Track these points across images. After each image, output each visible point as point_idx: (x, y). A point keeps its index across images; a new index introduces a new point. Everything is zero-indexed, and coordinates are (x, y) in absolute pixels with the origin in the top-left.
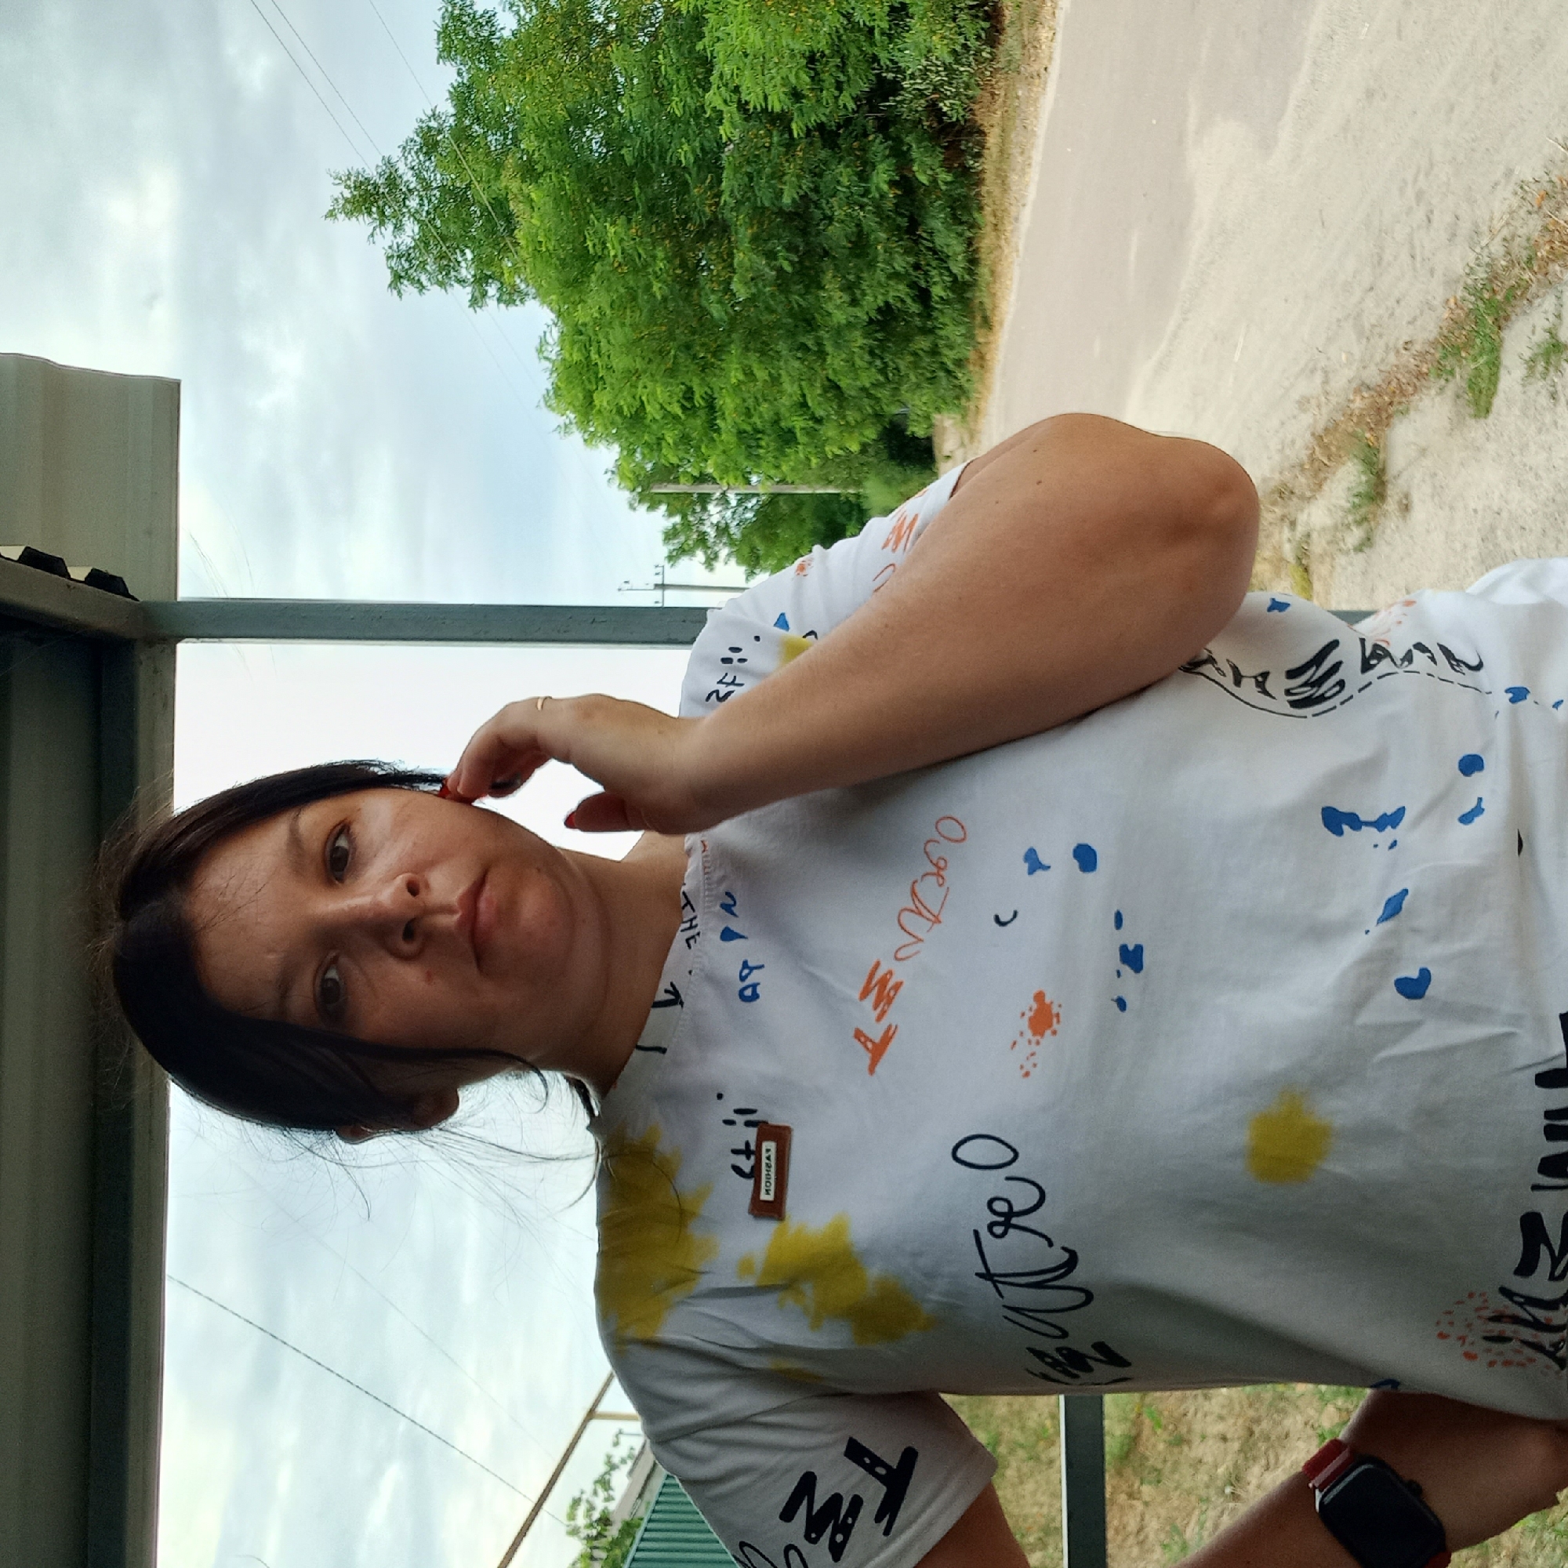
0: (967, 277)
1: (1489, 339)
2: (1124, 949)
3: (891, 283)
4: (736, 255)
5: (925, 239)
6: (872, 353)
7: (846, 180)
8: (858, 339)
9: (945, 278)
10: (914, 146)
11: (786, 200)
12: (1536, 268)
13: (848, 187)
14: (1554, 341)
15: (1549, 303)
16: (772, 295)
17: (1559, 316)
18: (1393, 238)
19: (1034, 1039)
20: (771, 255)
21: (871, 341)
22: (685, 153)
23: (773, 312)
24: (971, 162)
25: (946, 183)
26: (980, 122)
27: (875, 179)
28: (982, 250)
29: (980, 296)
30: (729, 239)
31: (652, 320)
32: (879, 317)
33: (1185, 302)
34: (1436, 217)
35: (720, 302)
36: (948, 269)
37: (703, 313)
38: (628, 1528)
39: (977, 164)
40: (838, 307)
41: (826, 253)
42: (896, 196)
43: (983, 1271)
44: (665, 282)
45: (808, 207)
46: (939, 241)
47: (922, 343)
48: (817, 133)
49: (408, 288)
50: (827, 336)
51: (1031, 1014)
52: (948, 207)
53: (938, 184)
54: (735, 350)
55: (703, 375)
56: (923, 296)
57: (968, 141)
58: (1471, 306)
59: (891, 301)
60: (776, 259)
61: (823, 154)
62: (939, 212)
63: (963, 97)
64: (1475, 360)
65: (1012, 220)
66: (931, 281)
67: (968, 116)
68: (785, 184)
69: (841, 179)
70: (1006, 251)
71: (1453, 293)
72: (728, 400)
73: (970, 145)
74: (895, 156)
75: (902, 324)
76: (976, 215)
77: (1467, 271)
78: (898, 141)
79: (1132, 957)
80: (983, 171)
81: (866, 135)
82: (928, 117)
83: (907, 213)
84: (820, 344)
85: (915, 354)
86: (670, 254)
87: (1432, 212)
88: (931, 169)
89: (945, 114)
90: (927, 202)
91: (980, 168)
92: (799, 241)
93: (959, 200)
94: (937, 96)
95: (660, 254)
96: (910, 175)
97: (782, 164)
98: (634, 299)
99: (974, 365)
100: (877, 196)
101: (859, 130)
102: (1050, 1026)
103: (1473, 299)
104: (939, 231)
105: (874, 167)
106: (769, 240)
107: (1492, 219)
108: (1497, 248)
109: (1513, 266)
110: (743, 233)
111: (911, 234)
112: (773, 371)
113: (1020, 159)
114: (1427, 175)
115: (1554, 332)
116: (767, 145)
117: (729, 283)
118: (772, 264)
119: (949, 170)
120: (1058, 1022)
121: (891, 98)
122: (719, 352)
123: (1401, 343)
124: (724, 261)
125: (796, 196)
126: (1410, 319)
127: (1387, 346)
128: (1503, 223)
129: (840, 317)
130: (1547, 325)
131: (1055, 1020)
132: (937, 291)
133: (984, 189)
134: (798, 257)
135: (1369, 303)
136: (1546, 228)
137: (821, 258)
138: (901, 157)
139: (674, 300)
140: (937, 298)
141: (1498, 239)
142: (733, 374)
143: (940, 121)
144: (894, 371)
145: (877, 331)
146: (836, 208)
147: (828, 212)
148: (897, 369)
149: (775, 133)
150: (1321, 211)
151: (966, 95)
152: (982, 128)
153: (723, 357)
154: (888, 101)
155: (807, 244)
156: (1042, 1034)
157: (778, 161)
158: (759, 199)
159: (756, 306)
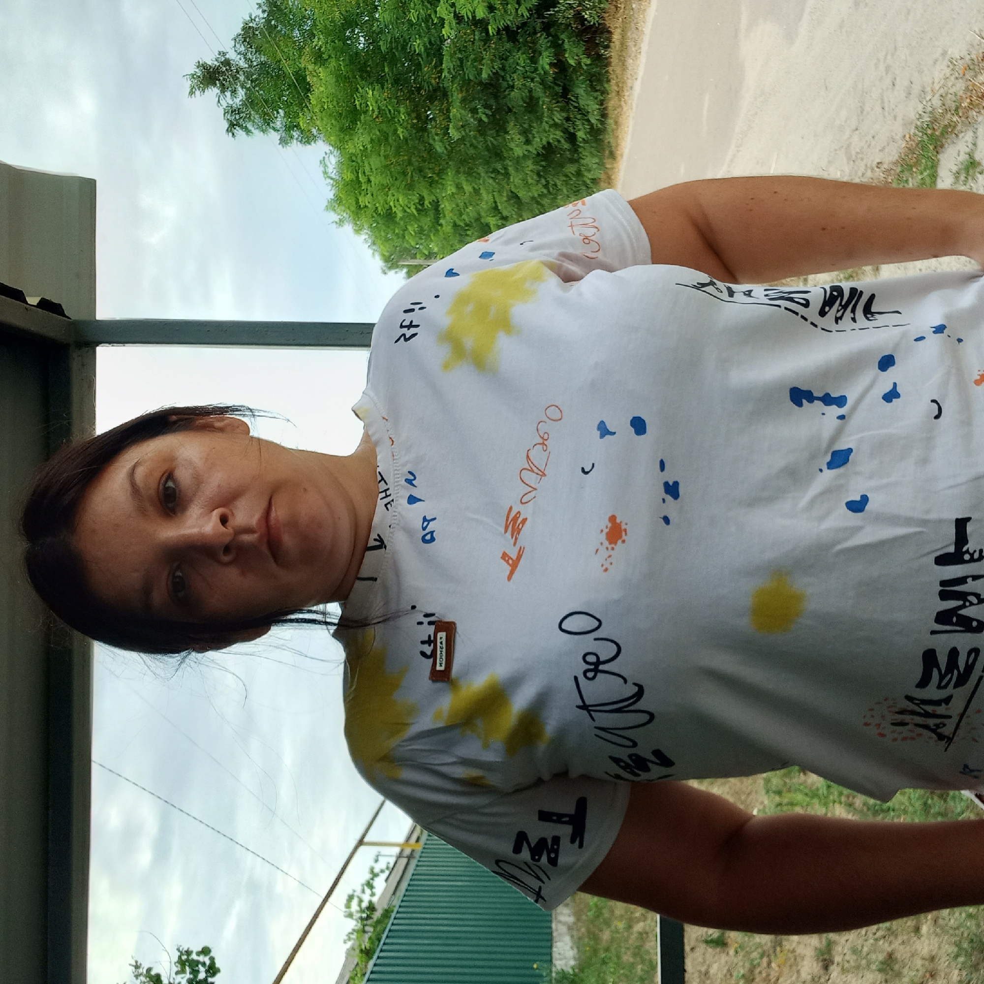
0: (599, 126)
1: (931, 160)
2: (666, 484)
3: (552, 130)
4: (452, 111)
5: (574, 101)
6: (538, 175)
7: (523, 62)
8: (530, 165)
9: (586, 126)
10: (566, 41)
11: (484, 75)
12: (961, 114)
13: (524, 67)
14: (972, 161)
15: (969, 136)
16: (475, 137)
17: (975, 144)
18: (871, 96)
19: (610, 547)
20: (474, 111)
21: (538, 167)
22: (418, 45)
23: (476, 148)
24: (603, 51)
25: (586, 65)
26: (608, 25)
27: (541, 62)
28: (609, 108)
29: (608, 138)
30: (448, 101)
31: (397, 153)
32: (544, 152)
33: (738, 139)
34: (898, 82)
35: (441, 141)
36: (588, 121)
37: (430, 149)
38: (387, 913)
39: (606, 53)
40: (517, 146)
41: (510, 110)
42: (555, 73)
43: (581, 704)
44: (406, 128)
45: (498, 80)
46: (582, 102)
47: (571, 169)
48: (504, 32)
49: (239, 132)
50: (510, 163)
51: (608, 530)
52: (588, 80)
53: (581, 65)
54: (450, 173)
55: (430, 188)
56: (572, 138)
57: (601, 38)
58: (919, 139)
59: (551, 141)
60: (477, 113)
61: (508, 46)
62: (582, 84)
63: (598, 9)
64: (922, 173)
65: (628, 88)
66: (577, 128)
67: (601, 21)
68: (483, 65)
69: (519, 61)
70: (625, 109)
71: (908, 131)
72: (447, 204)
73: (602, 40)
74: (554, 47)
75: (559, 155)
76: (606, 85)
77: (918, 117)
78: (556, 37)
79: (672, 490)
80: (610, 57)
81: (535, 33)
82: (575, 22)
83: (561, 84)
84: (506, 169)
85: (566, 176)
86: (409, 110)
87: (895, 79)
88: (578, 56)
89: (586, 20)
90: (574, 77)
91: (608, 55)
92: (492, 102)
93: (594, 76)
94: (581, 8)
95: (402, 110)
96: (564, 60)
97: (481, 52)
98: (387, 139)
99: (604, 182)
100: (543, 72)
101: (531, 30)
102: (621, 537)
103: (920, 134)
104: (582, 96)
105: (540, 54)
106: (473, 101)
107: (933, 83)
108: (936, 102)
109: (947, 113)
110: (456, 97)
111: (564, 98)
112: (476, 186)
113: (634, 49)
114: (893, 55)
115: (971, 154)
116: (472, 40)
117: (448, 129)
118: (476, 116)
119: (589, 56)
120: (626, 534)
121: (551, 9)
122: (441, 173)
123: (875, 163)
124: (445, 114)
125: (490, 73)
126: (880, 148)
127: (866, 165)
128: (940, 85)
129: (519, 152)
130: (968, 150)
131: (624, 533)
132: (581, 135)
133: (610, 69)
134: (492, 112)
135: (855, 138)
136: (967, 89)
137: (507, 113)
138: (558, 47)
139: (412, 140)
140: (581, 140)
141: (937, 96)
142: (449, 188)
143: (583, 25)
144: (554, 187)
145: (542, 161)
146: (516, 80)
147: (511, 83)
148: (555, 185)
149: (477, 33)
150: (825, 80)
151: (599, 8)
152: (609, 29)
153: (443, 177)
154: (550, 11)
155: (498, 104)
156: (616, 543)
157: (479, 50)
158: (466, 75)
159: (465, 144)
